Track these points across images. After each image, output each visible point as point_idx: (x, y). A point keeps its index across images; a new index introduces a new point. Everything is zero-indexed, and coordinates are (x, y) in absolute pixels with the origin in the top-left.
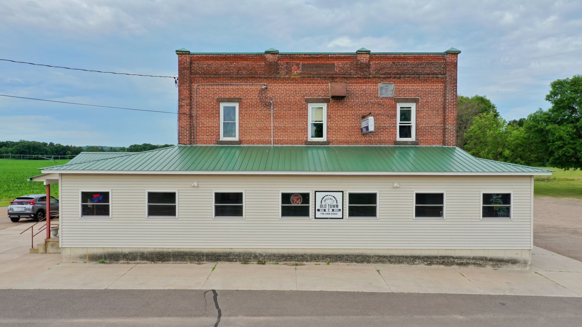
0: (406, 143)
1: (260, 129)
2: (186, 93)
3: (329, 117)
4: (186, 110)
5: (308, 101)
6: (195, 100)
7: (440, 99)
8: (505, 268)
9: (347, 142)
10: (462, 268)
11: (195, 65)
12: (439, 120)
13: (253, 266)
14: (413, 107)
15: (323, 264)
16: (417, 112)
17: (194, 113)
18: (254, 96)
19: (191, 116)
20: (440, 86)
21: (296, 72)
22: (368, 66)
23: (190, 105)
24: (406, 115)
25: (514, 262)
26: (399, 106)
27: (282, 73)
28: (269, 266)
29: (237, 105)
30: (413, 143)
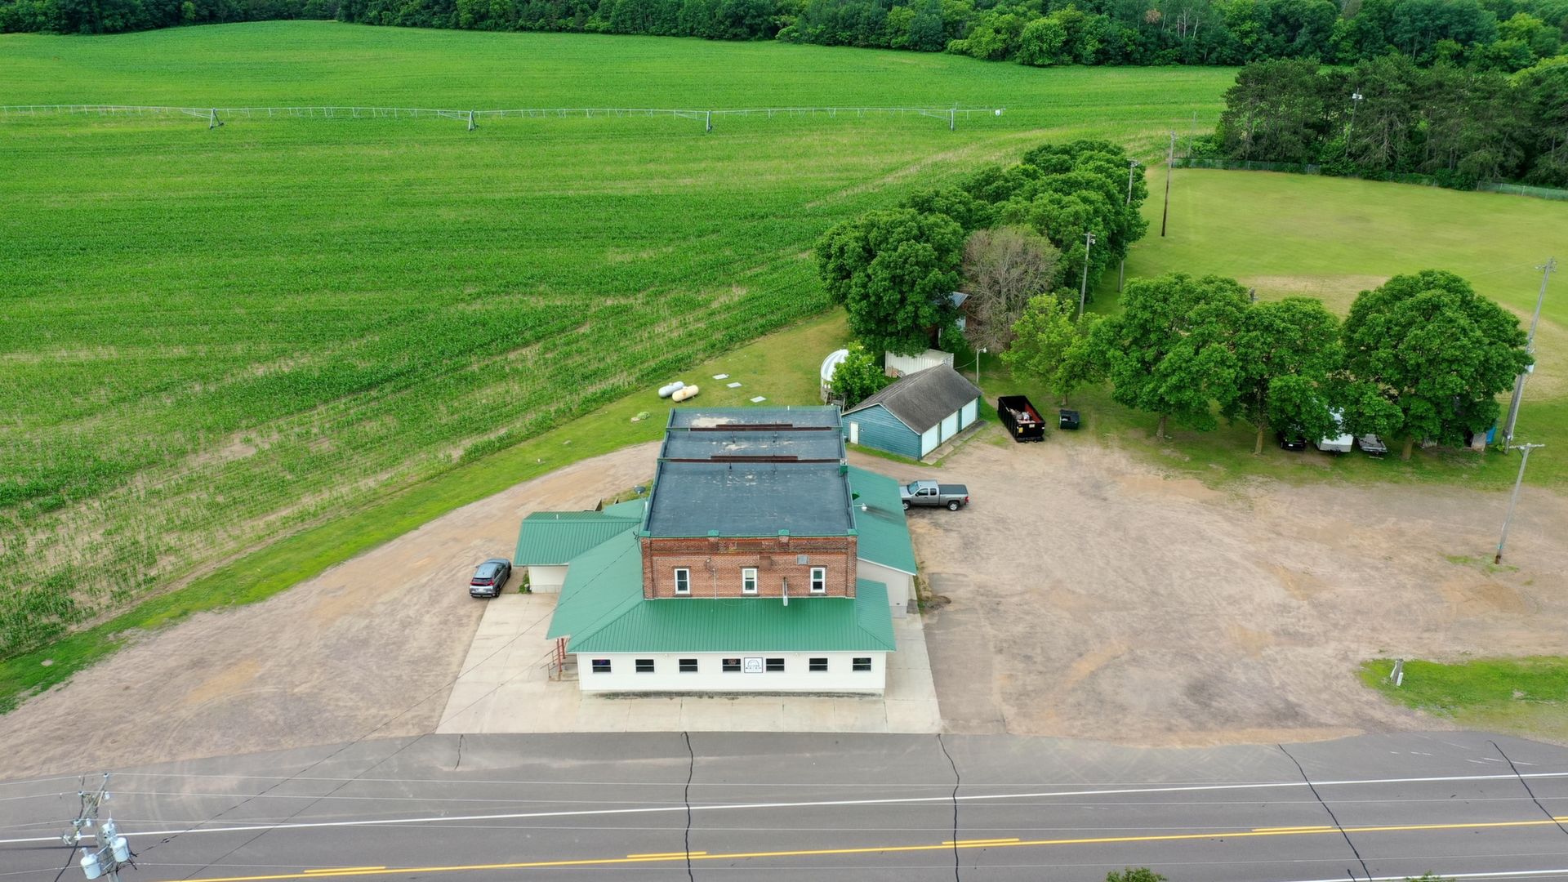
0: (817, 594)
1: (706, 586)
2: (648, 564)
3: (758, 578)
4: (650, 575)
5: (742, 567)
6: (655, 568)
7: (844, 566)
8: (867, 698)
9: (773, 595)
10: (840, 699)
11: (654, 545)
12: (843, 579)
13: (705, 700)
14: (823, 570)
15: (750, 697)
16: (826, 574)
17: (655, 576)
18: (701, 565)
19: (653, 580)
20: (844, 556)
21: (732, 549)
22: (787, 544)
23: (652, 572)
24: (818, 574)
25: (873, 695)
26: (812, 570)
27: (722, 550)
28: (716, 699)
29: (688, 570)
30: (823, 594)
